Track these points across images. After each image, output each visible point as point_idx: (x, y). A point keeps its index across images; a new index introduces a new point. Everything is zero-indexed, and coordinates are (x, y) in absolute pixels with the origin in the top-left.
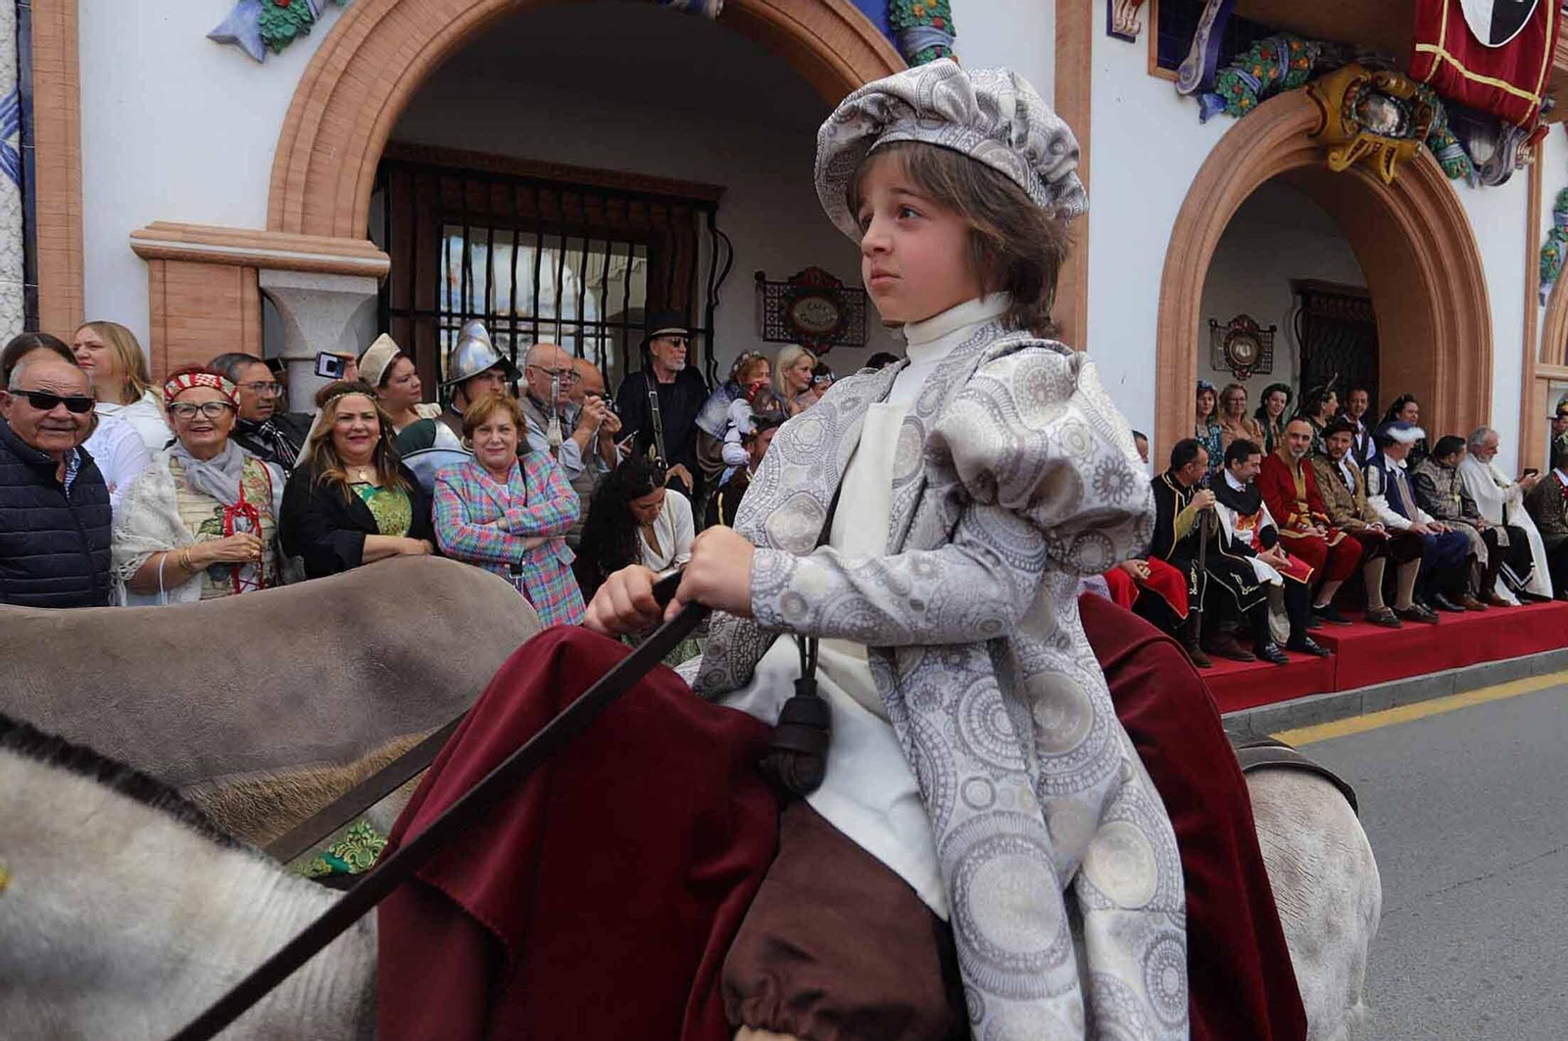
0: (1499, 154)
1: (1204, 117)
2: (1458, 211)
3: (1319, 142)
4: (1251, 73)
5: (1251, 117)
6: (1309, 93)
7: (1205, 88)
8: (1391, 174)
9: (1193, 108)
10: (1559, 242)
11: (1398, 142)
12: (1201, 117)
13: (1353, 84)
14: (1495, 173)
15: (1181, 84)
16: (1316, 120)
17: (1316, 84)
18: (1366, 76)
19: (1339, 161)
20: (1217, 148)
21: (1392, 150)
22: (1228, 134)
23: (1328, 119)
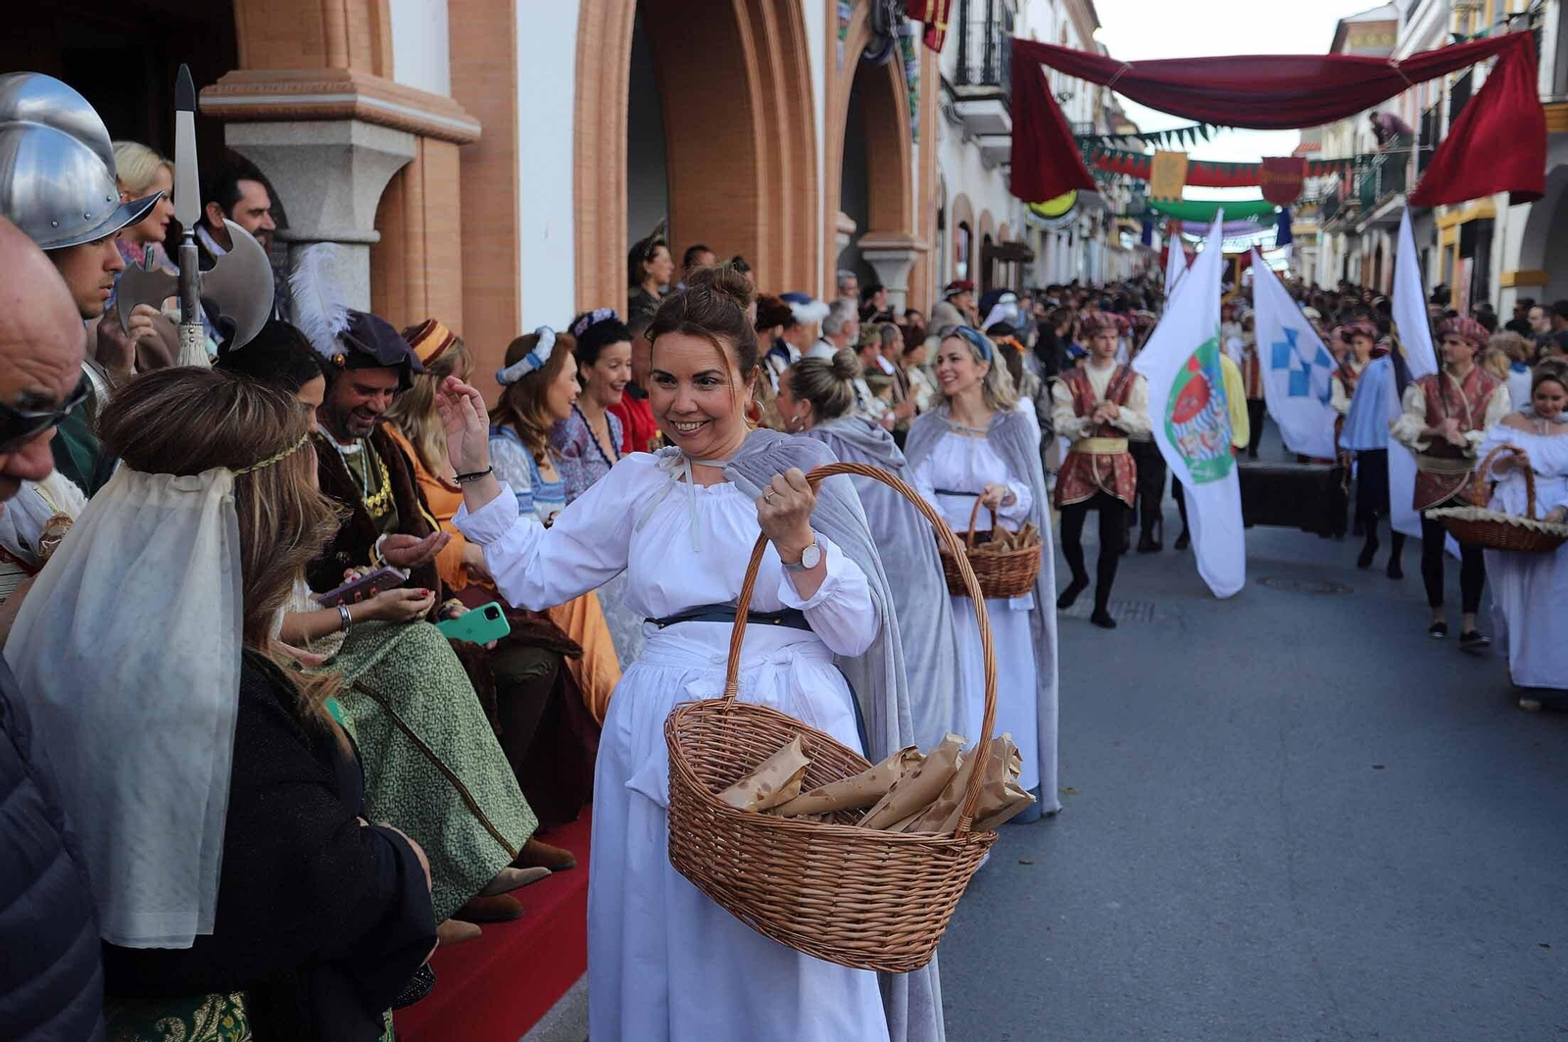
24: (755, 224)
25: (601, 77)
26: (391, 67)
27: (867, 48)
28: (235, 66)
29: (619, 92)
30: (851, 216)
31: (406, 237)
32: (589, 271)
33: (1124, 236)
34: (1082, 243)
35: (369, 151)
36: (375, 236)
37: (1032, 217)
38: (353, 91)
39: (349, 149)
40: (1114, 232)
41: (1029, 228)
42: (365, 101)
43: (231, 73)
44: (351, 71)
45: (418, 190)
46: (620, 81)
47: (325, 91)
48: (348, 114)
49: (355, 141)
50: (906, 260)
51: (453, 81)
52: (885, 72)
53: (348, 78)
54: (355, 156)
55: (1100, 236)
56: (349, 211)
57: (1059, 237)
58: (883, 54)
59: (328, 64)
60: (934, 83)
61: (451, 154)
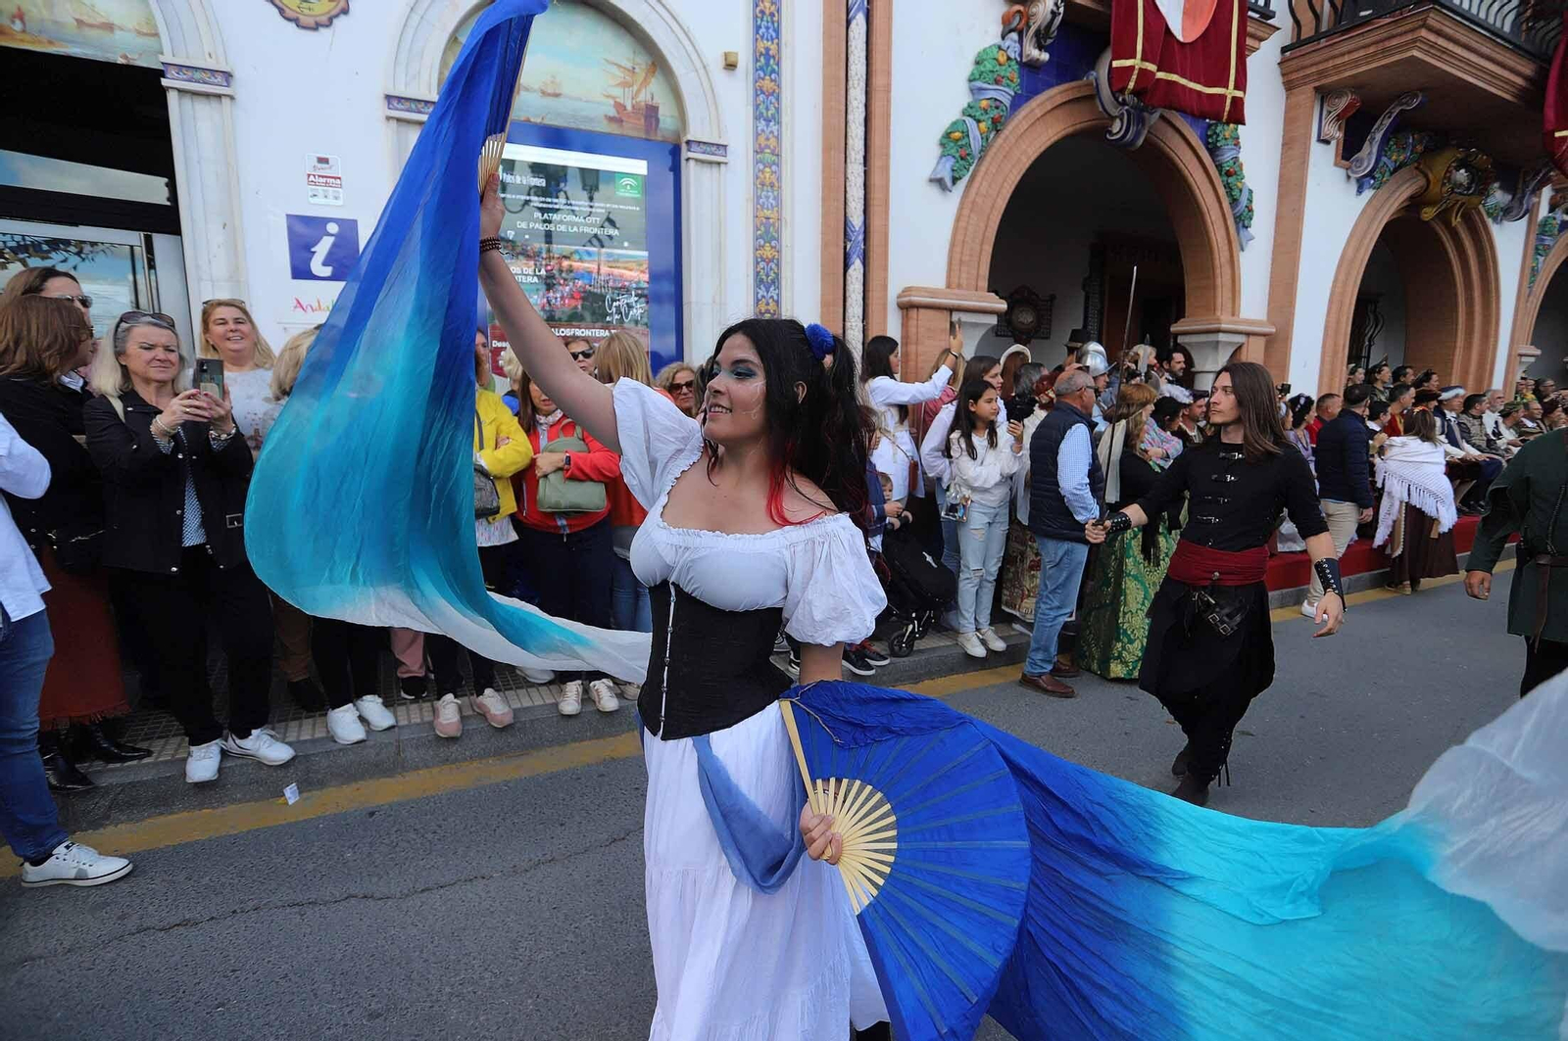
0: (1520, 199)
1: (1360, 191)
3: (1415, 203)
4: (1395, 157)
5: (1384, 188)
6: (1416, 168)
7: (1370, 175)
8: (1456, 221)
9: (1354, 187)
10: (1539, 257)
11: (1466, 199)
12: (1358, 191)
13: (1454, 161)
14: (1516, 211)
15: (1353, 171)
16: (1422, 187)
18: (1461, 153)
19: (1428, 213)
20: (1364, 211)
21: (1463, 204)
22: (1370, 201)
23: (1431, 186)
24: (1453, 355)
25: (1342, 303)
26: (1238, 311)
28: (1184, 317)
29: (1349, 308)
30: (1540, 347)
32: (1326, 380)
35: (1225, 342)
38: (1223, 322)
39: (1218, 342)
42: (1224, 326)
43: (1182, 320)
44: (1222, 317)
45: (1247, 351)
46: (1350, 304)
47: (1211, 324)
48: (1218, 331)
49: (1220, 339)
51: (1268, 313)
53: (1220, 319)
54: (1220, 345)
59: (1214, 313)
61: (1262, 341)
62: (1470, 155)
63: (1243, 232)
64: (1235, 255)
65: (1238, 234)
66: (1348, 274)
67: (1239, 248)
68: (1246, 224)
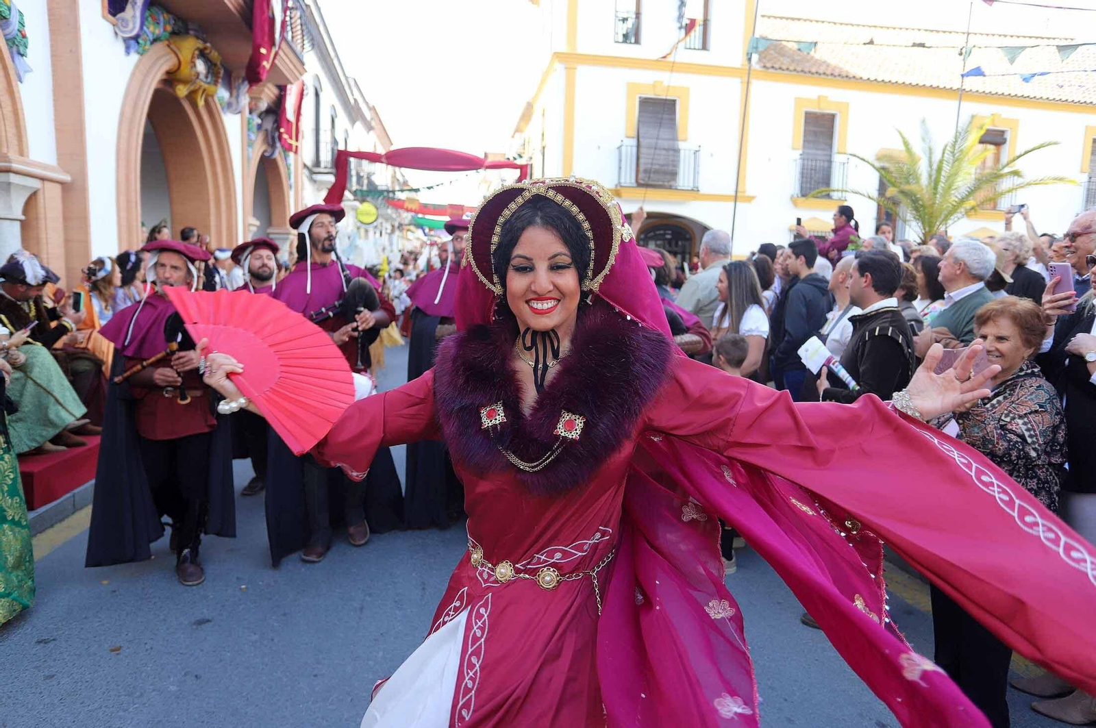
0: (238, 97)
1: (127, 52)
2: (224, 128)
3: (171, 79)
4: (153, 30)
5: (147, 56)
6: (169, 46)
7: (136, 38)
8: (201, 102)
9: (121, 46)
10: (249, 148)
11: (206, 86)
12: (125, 51)
13: (196, 50)
14: (234, 107)
15: (119, 29)
16: (174, 65)
17: (171, 41)
18: (200, 44)
19: (181, 92)
20: (133, 74)
21: (204, 90)
22: (137, 66)
23: (182, 68)
25: (128, 161)
26: (28, 152)
27: (265, 151)
30: (258, 219)
31: (37, 219)
33: (409, 233)
34: (387, 236)
35: (18, 185)
36: (23, 218)
37: (359, 224)
38: (10, 162)
39: (9, 184)
40: (405, 232)
41: (358, 228)
42: (15, 166)
44: (9, 154)
45: (42, 201)
48: (8, 171)
49: (11, 181)
50: (287, 239)
51: (59, 159)
52: (274, 162)
53: (8, 157)
54: (12, 187)
55: (397, 233)
56: (10, 207)
57: (375, 233)
58: (273, 154)
60: (300, 166)
61: (58, 187)
62: (206, 48)
63: (17, 58)
64: (14, 84)
65: (13, 61)
66: (130, 131)
67: (16, 78)
68: (22, 52)
